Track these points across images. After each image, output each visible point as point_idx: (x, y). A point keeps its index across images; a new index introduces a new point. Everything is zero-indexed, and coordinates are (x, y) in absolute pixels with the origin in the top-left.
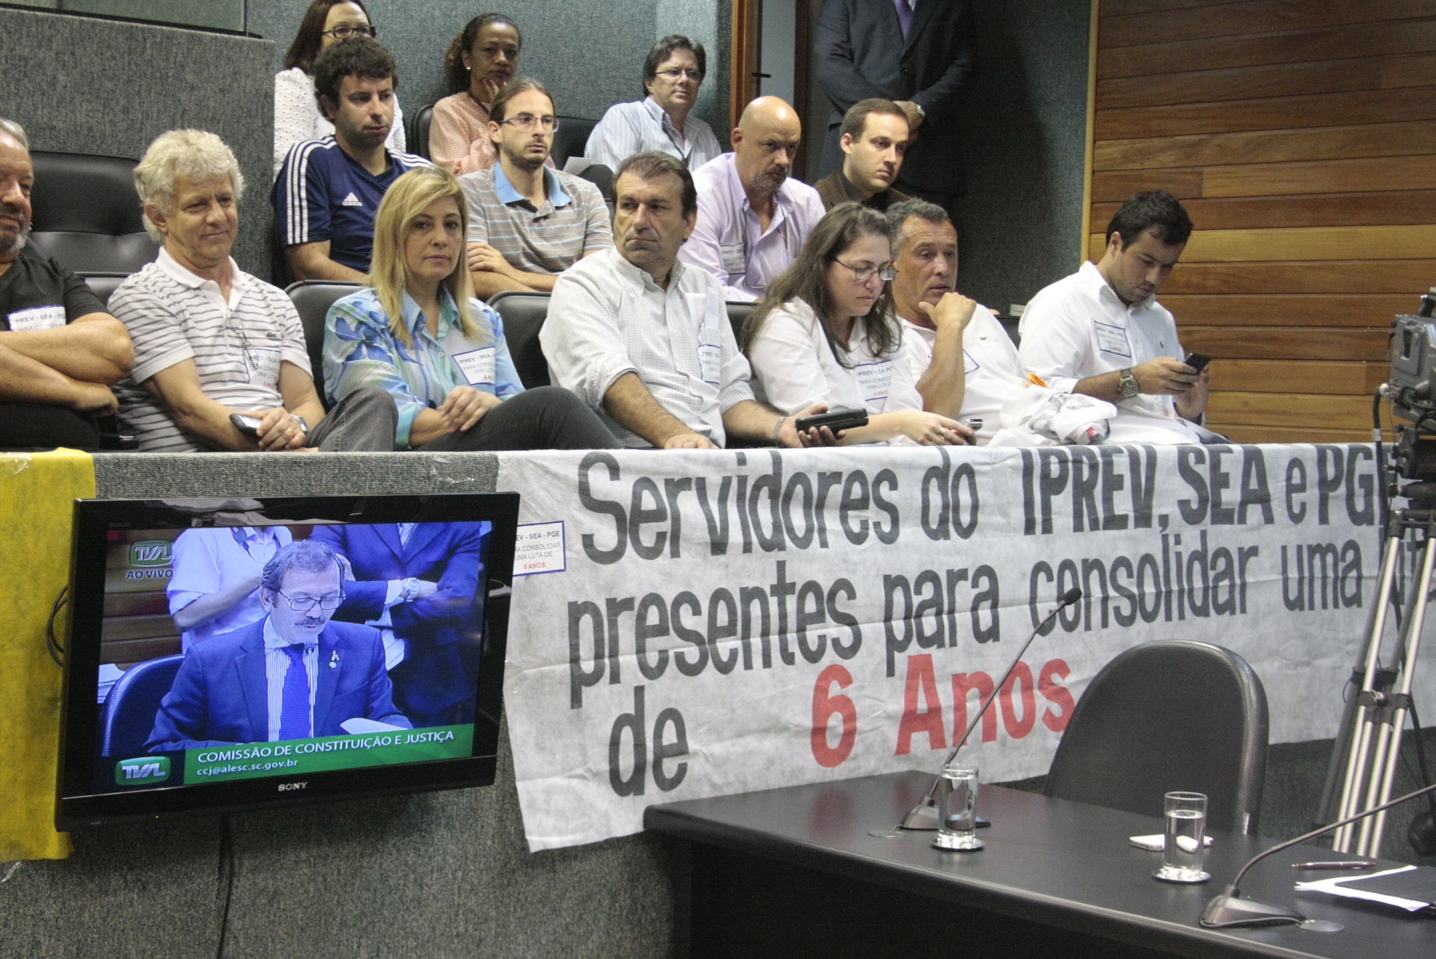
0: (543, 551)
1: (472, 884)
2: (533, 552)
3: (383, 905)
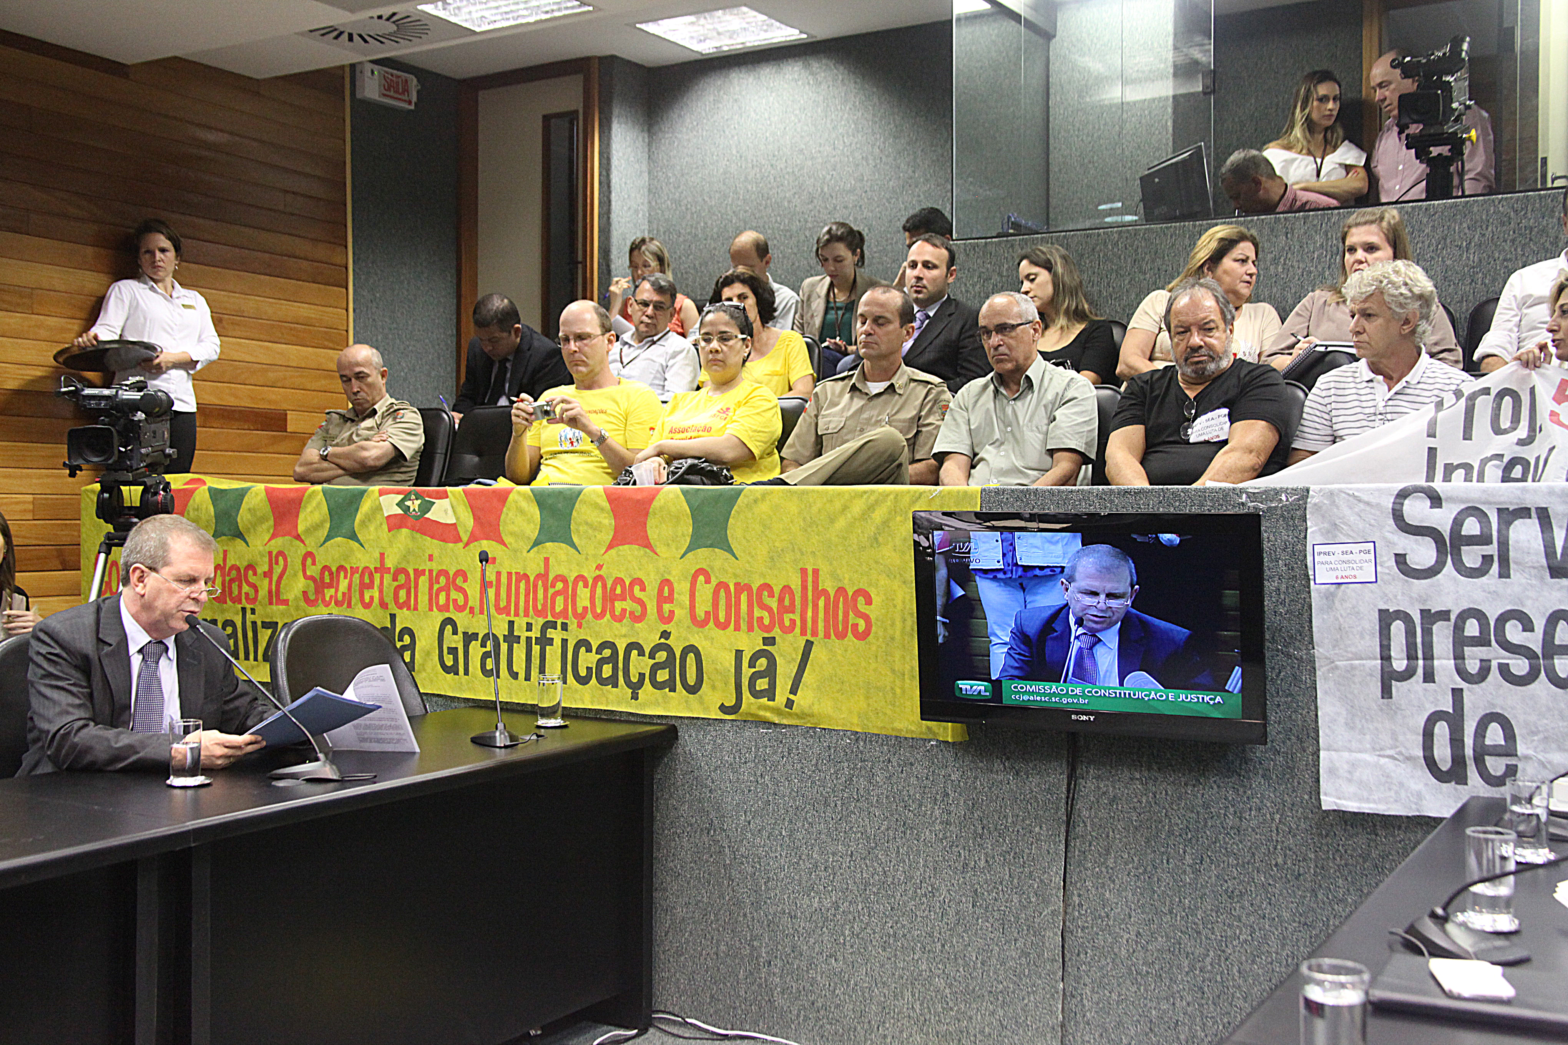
0: (1355, 566)
1: (1290, 828)
2: (1346, 566)
3: (1206, 825)
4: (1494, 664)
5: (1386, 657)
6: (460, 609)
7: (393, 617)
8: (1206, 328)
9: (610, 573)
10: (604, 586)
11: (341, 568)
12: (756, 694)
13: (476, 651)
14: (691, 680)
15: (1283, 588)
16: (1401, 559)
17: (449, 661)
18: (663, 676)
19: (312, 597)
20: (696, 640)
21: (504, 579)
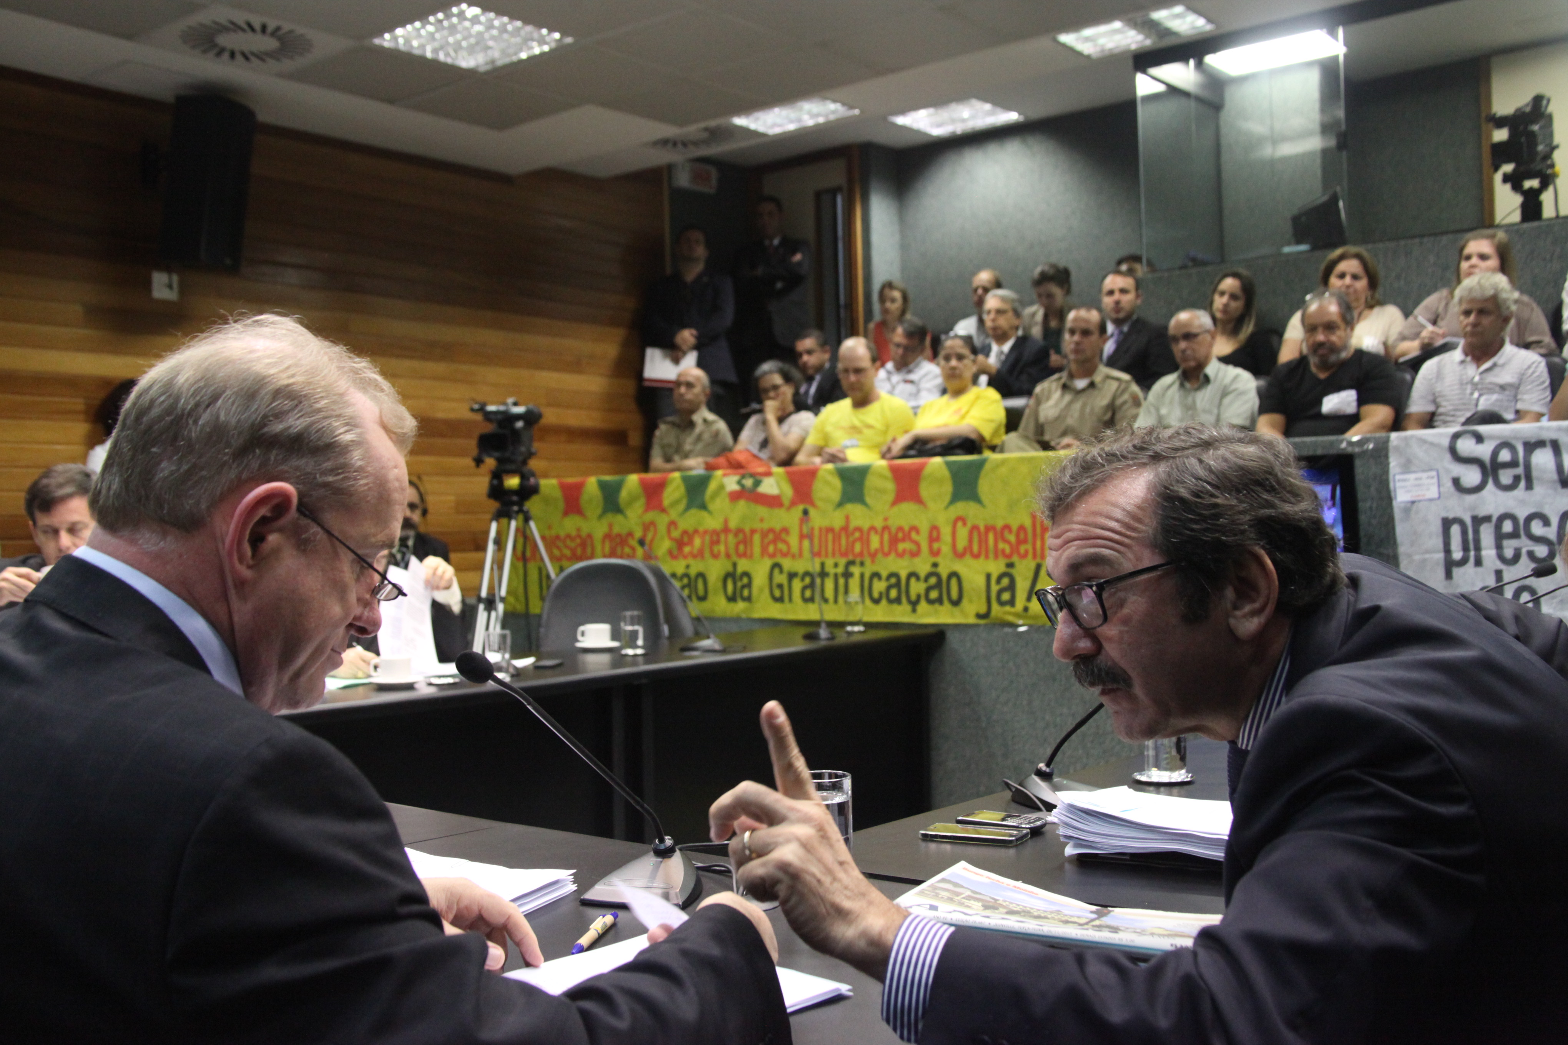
0: (1424, 488)
2: (1417, 488)
4: (1524, 551)
5: (1447, 551)
6: (785, 555)
7: (735, 565)
8: (1330, 327)
9: (894, 523)
10: (890, 533)
11: (696, 531)
12: (1002, 603)
13: (797, 585)
14: (954, 594)
15: (1375, 505)
16: (1456, 482)
17: (777, 593)
18: (934, 595)
19: (675, 552)
20: (959, 567)
21: (816, 533)
